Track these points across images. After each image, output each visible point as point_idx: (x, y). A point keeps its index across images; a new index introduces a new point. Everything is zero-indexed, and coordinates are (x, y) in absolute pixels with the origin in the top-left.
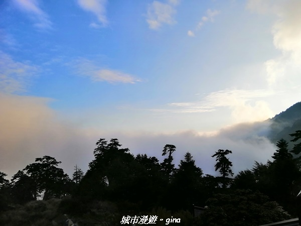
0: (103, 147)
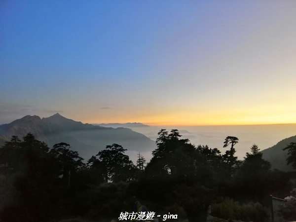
0: (165, 137)
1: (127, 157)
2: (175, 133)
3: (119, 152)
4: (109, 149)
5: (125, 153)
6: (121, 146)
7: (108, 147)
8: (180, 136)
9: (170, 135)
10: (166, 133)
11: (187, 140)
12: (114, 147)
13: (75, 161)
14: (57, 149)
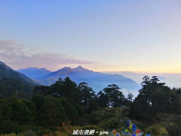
1: (121, 93)
2: (155, 78)
3: (116, 89)
4: (110, 87)
5: (120, 90)
6: (117, 86)
7: (109, 86)
8: (159, 81)
9: (151, 80)
10: (148, 78)
11: (164, 84)
12: (113, 86)
13: (91, 93)
14: (81, 86)
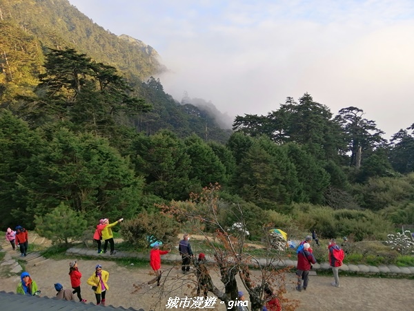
13: (370, 135)
14: (343, 116)
